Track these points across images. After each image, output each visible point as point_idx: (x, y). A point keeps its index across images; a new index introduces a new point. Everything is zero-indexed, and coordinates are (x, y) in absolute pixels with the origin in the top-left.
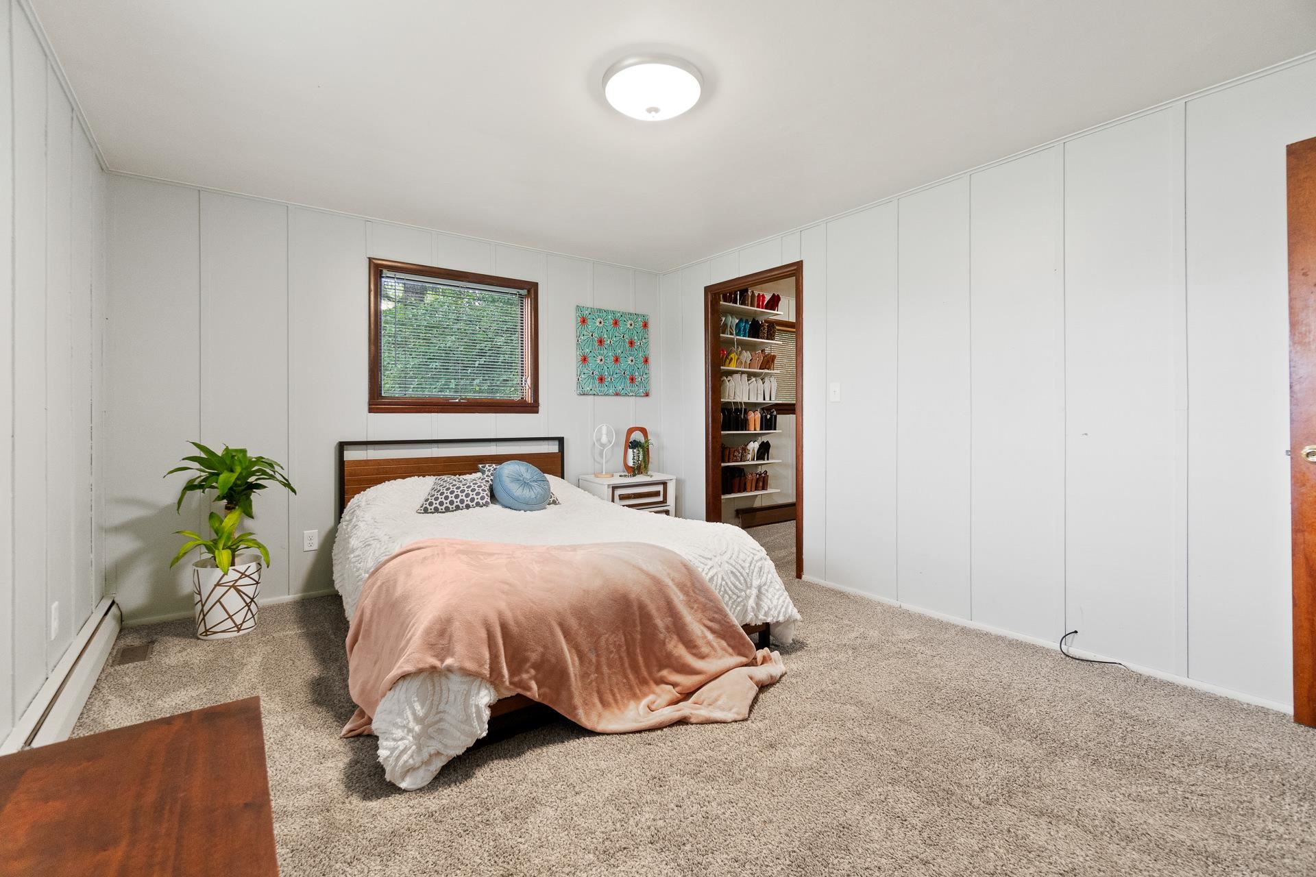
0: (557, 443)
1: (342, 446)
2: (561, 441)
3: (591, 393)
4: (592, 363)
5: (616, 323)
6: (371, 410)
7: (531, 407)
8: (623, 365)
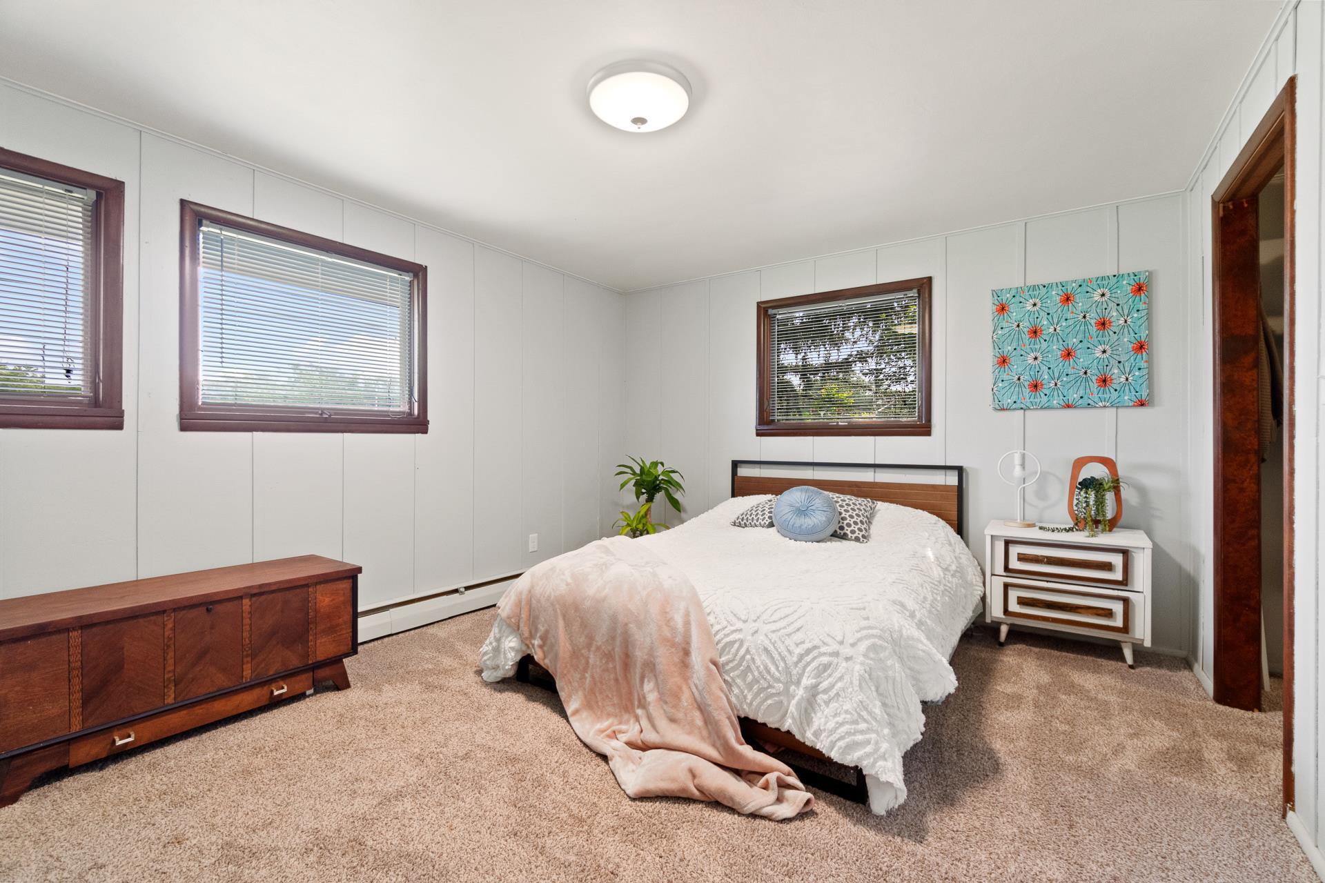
0: (956, 473)
1: (735, 464)
2: (960, 470)
3: (1014, 406)
4: (1016, 366)
5: (1067, 299)
6: (759, 434)
7: (923, 428)
8: (1082, 360)
